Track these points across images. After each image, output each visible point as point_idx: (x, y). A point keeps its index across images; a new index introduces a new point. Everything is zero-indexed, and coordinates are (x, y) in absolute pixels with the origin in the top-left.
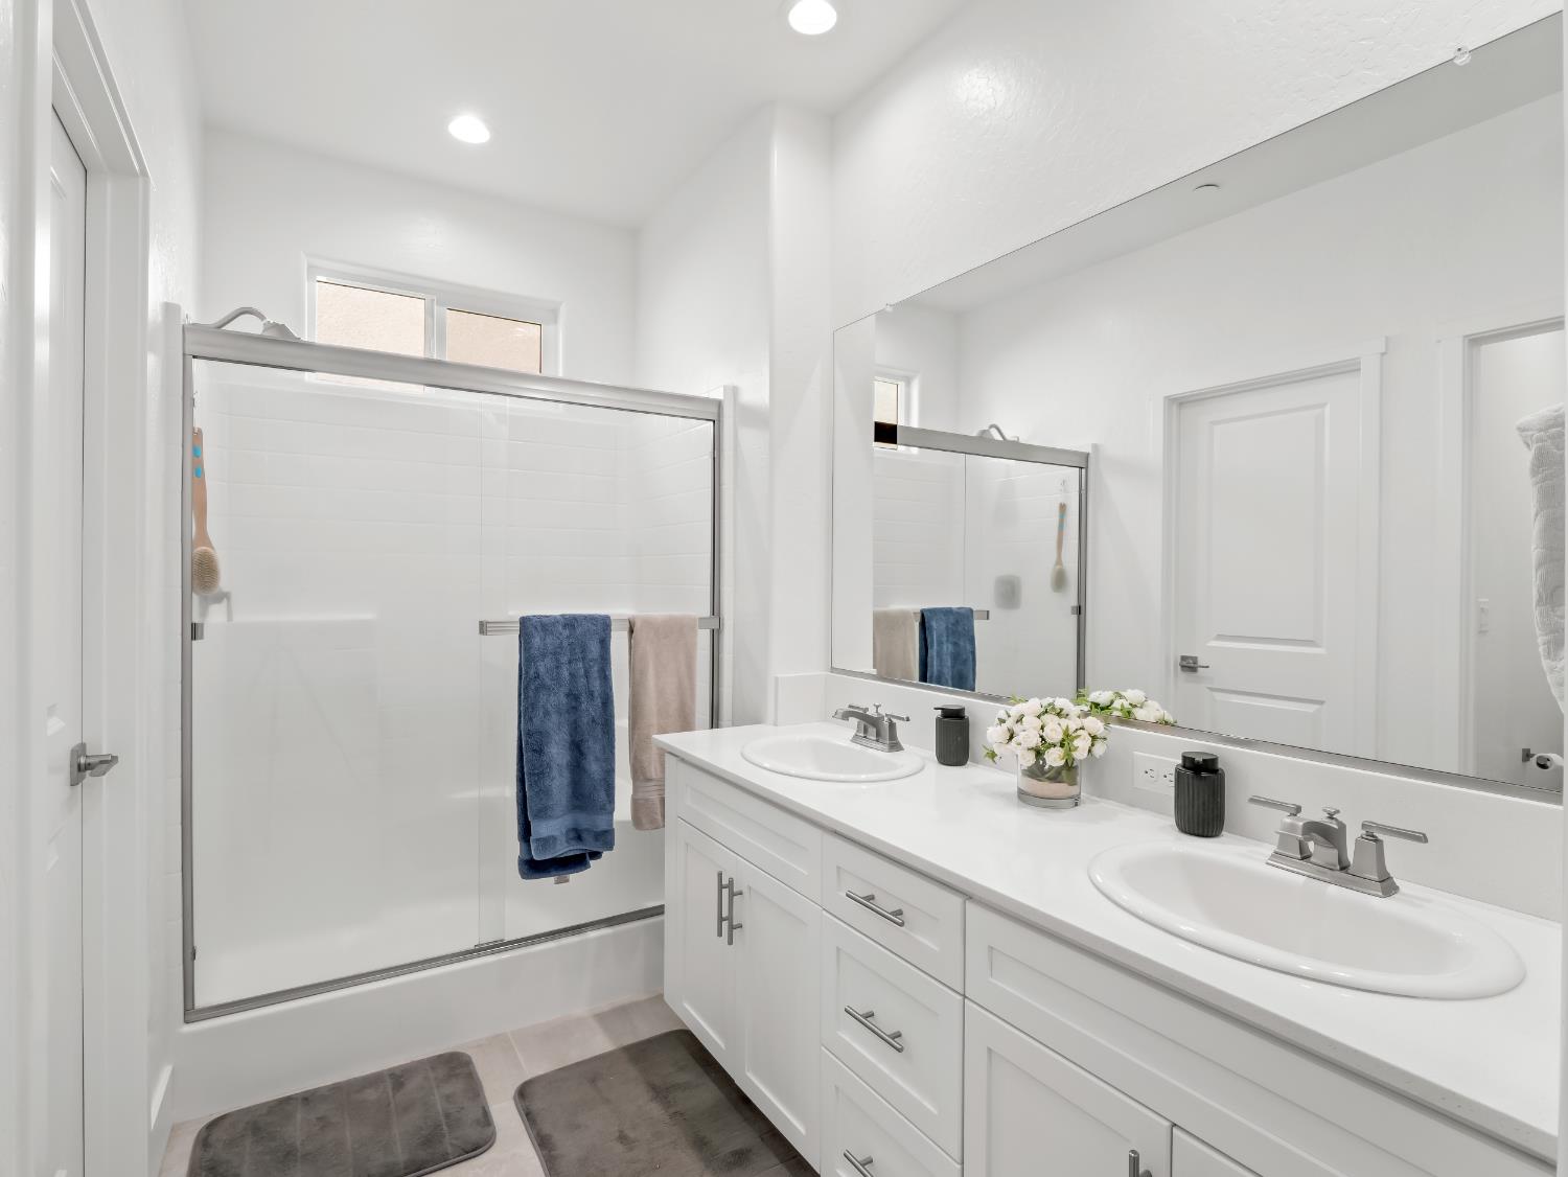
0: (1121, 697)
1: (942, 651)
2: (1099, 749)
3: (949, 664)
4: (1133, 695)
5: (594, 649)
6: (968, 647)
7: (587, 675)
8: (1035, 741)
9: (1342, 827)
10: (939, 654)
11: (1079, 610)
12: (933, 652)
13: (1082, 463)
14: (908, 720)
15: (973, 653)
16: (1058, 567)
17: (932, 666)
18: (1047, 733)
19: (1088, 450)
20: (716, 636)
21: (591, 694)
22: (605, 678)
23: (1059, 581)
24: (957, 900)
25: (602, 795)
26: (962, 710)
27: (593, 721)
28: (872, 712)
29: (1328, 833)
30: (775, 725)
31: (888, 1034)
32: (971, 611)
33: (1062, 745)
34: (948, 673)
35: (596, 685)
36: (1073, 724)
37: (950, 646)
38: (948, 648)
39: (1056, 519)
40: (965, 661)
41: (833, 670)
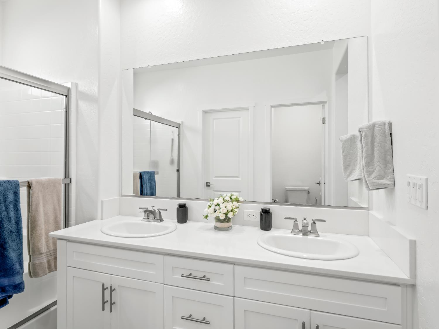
1: (147, 186)
3: (149, 190)
5: (11, 197)
6: (154, 184)
7: (7, 210)
11: (178, 171)
12: (144, 186)
13: (179, 127)
14: (166, 210)
15: (155, 186)
16: (172, 158)
17: (144, 191)
19: (180, 123)
20: (67, 187)
21: (9, 219)
22: (17, 209)
23: (172, 162)
24: (231, 266)
25: (17, 266)
26: (186, 204)
27: (11, 231)
30: (102, 219)
32: (154, 172)
34: (149, 192)
35: (12, 214)
37: (149, 184)
39: (171, 143)
40: (153, 188)
41: (123, 195)
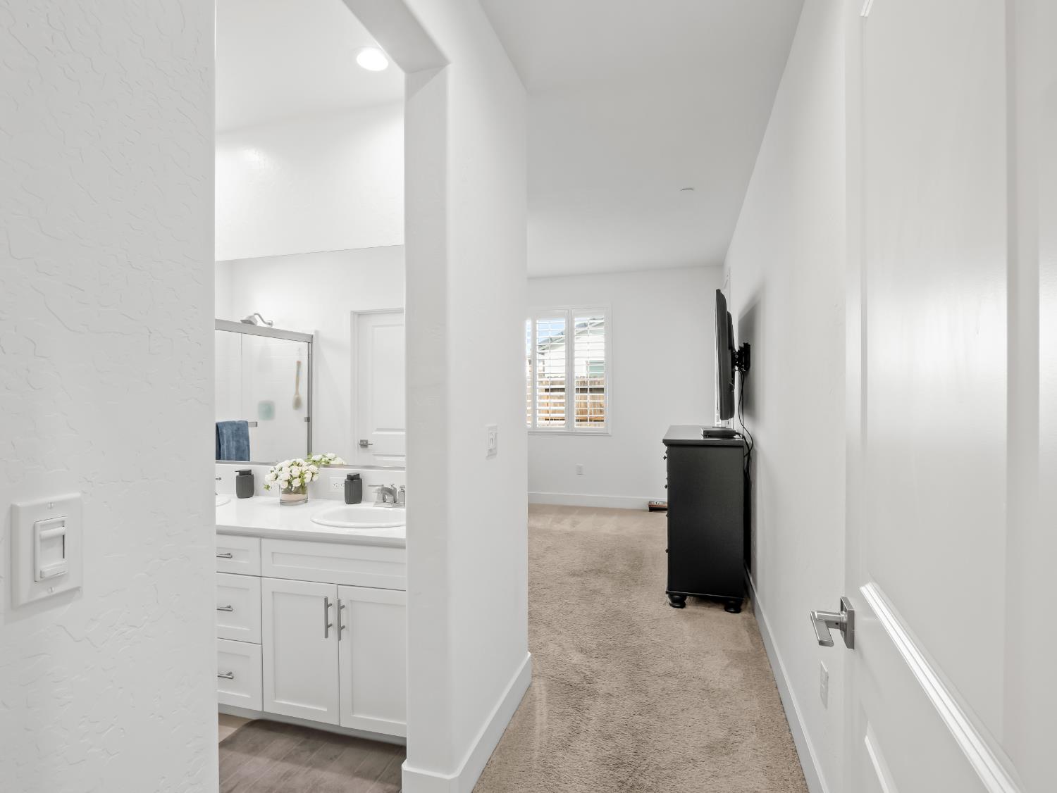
0: (325, 457)
1: (230, 445)
2: (315, 478)
3: (234, 453)
4: (330, 455)
6: (245, 442)
8: (288, 477)
9: (395, 489)
10: (228, 448)
11: (309, 419)
12: (225, 447)
13: (310, 340)
14: (220, 479)
15: (248, 446)
16: (296, 396)
17: (224, 454)
18: (293, 474)
19: (312, 333)
23: (297, 404)
24: (257, 540)
26: (250, 470)
29: (391, 492)
31: (225, 607)
32: (247, 422)
33: (300, 477)
36: (304, 469)
37: (235, 443)
38: (233, 444)
39: (295, 370)
40: (244, 451)
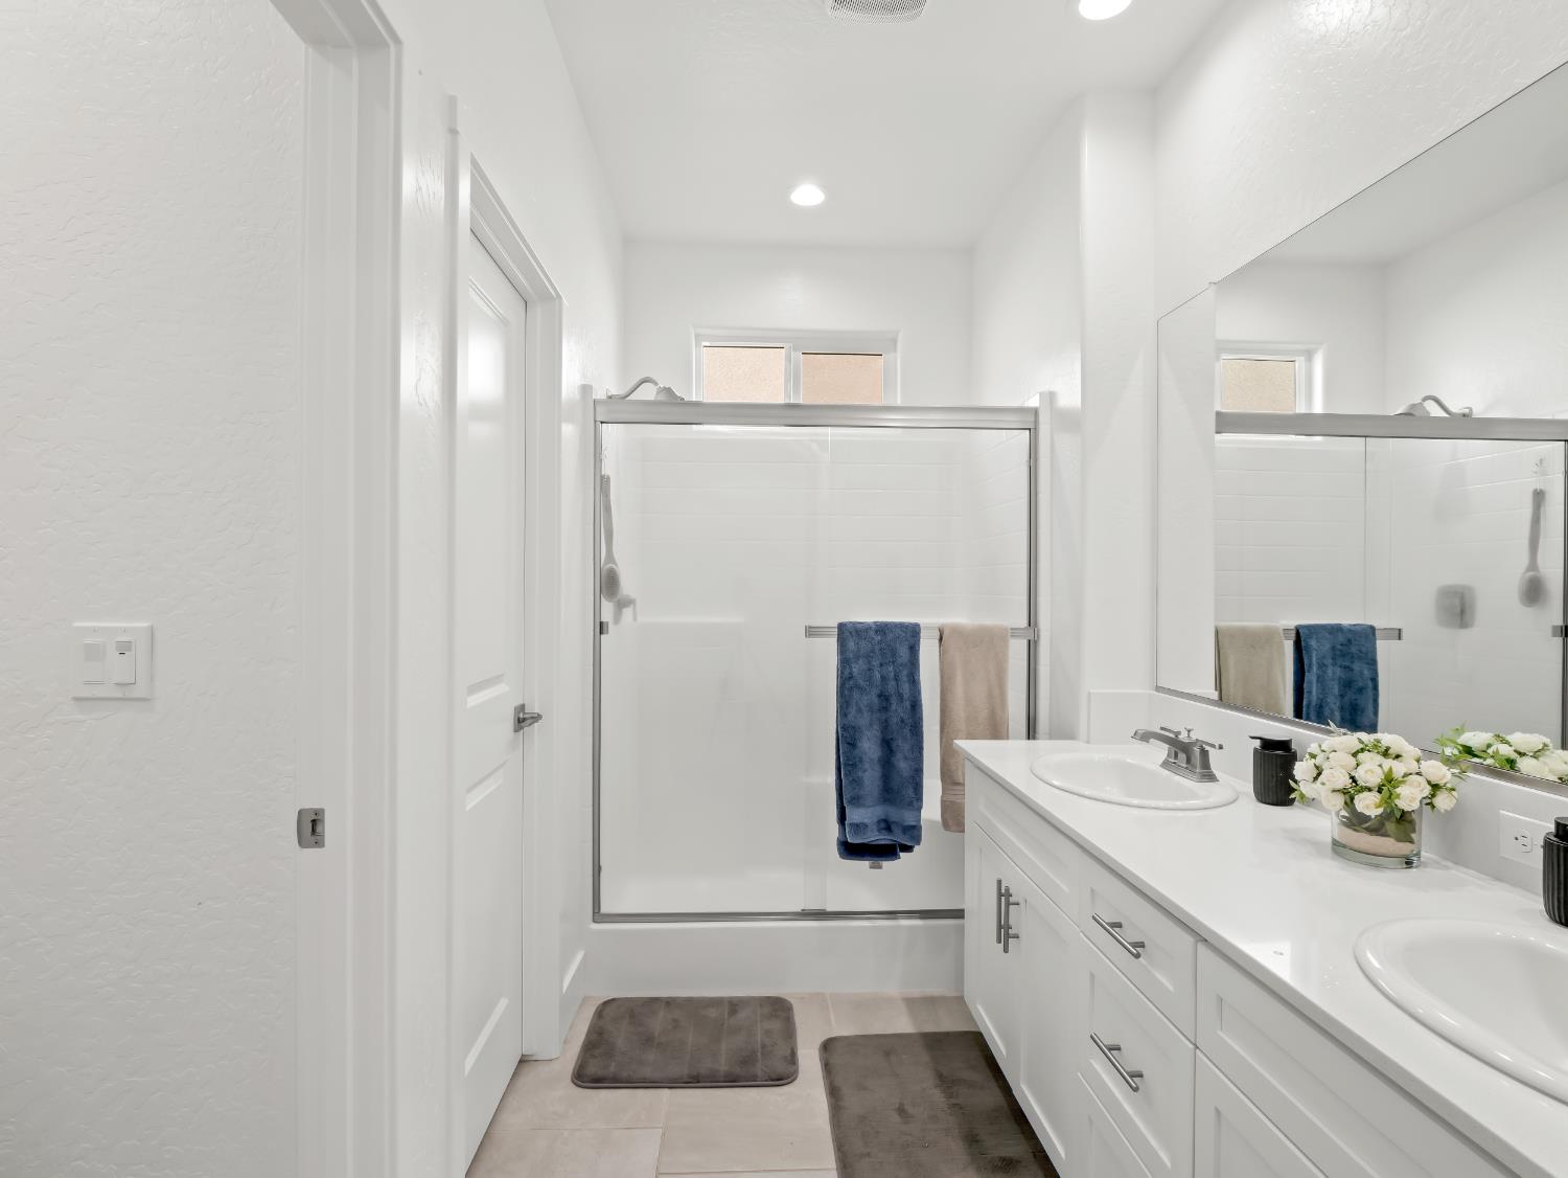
0: (1504, 741)
2: (1443, 802)
3: (1336, 691)
5: (903, 652)
6: (1368, 673)
7: (896, 679)
10: (1320, 679)
12: (1311, 677)
14: (1221, 747)
15: (1374, 680)
16: (1531, 573)
17: (1310, 692)
18: (1361, 774)
20: (1032, 648)
21: (900, 696)
22: (914, 682)
23: (1531, 592)
24: (1189, 939)
25: (910, 792)
26: (1290, 741)
27: (902, 721)
28: (1183, 737)
30: (1088, 742)
31: (1129, 1070)
32: (1373, 629)
33: (1380, 791)
35: (906, 688)
37: (1339, 671)
38: (1334, 672)
39: (1526, 510)
40: (1361, 690)
41: (1158, 689)
